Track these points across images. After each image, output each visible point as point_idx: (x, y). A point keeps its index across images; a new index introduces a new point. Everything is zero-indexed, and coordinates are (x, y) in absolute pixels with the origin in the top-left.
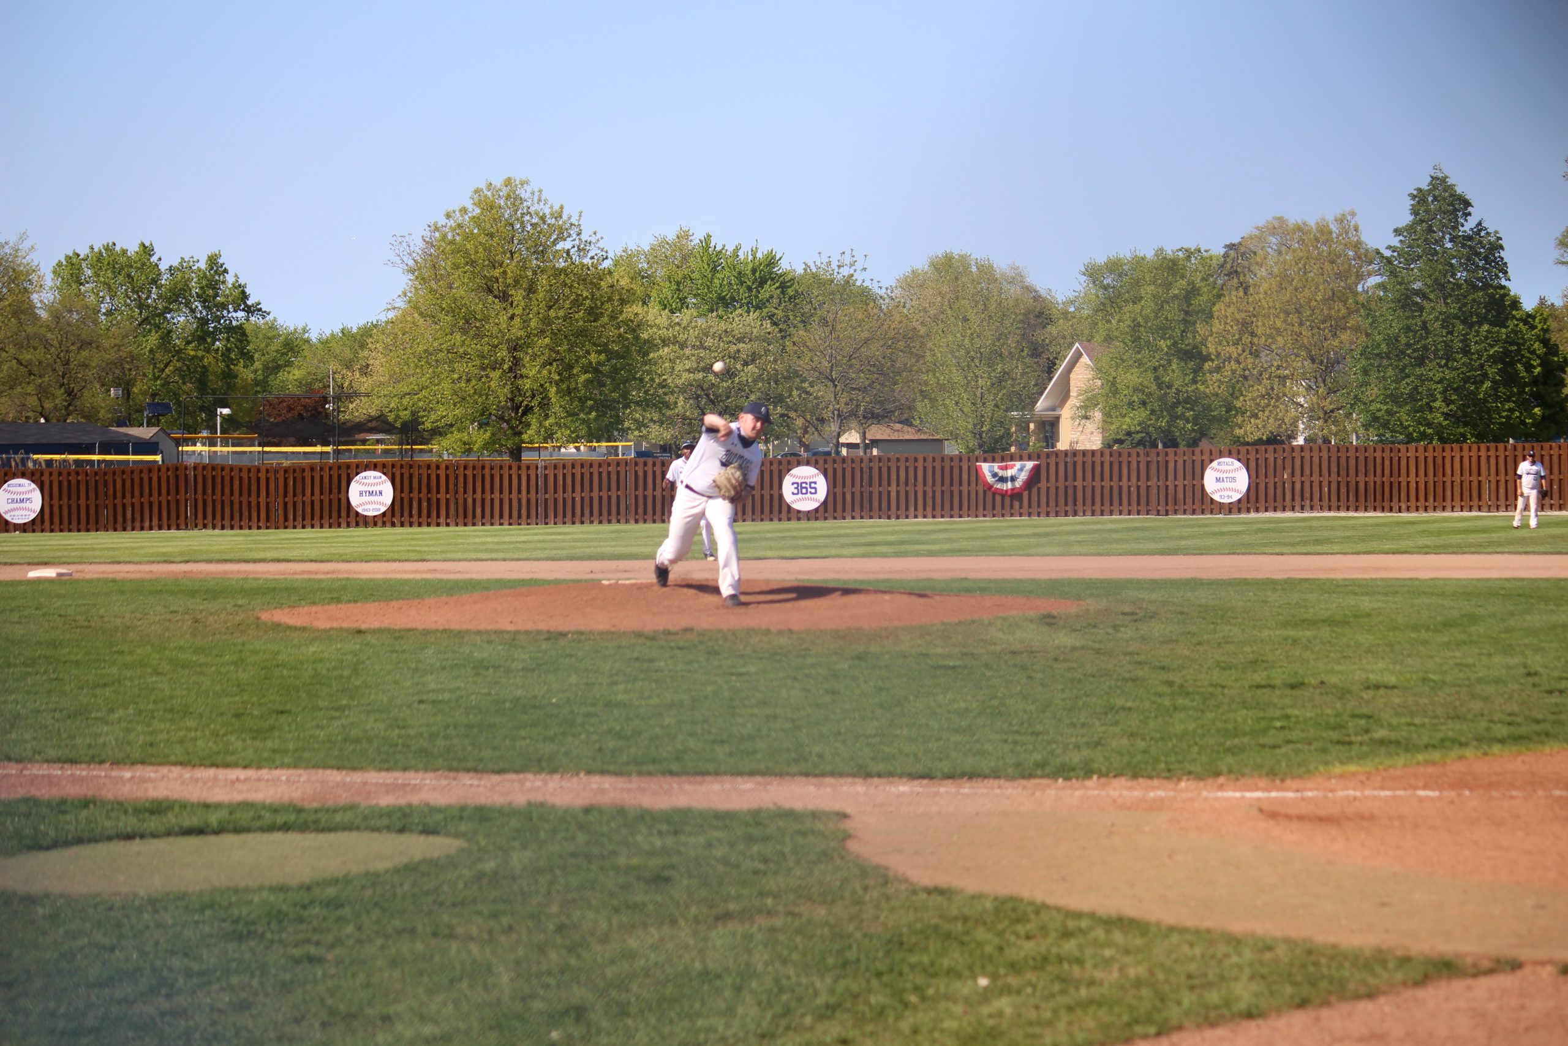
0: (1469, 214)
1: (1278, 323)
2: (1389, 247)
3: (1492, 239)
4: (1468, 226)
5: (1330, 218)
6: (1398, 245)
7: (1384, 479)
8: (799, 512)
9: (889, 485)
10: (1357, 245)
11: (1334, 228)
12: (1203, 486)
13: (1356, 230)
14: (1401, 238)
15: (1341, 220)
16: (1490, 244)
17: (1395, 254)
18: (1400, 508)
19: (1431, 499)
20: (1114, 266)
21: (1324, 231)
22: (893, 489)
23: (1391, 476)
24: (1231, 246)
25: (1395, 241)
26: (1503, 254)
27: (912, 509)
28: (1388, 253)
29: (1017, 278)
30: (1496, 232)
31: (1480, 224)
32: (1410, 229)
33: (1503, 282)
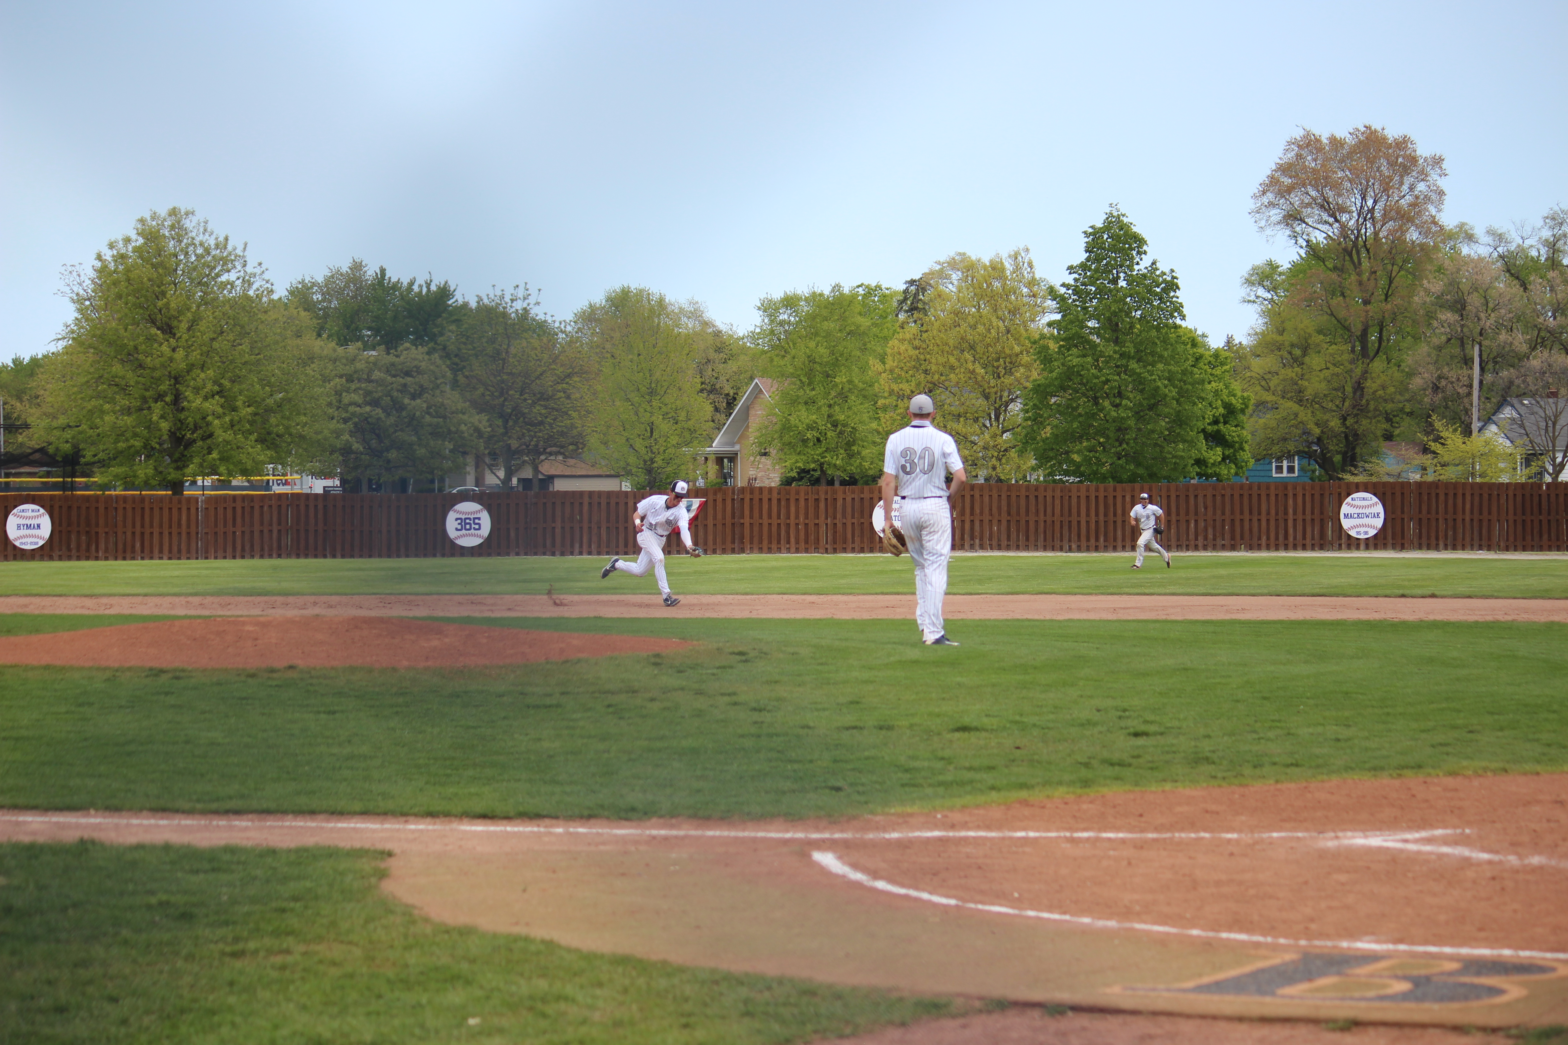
0: (1145, 253)
1: (952, 360)
2: (1063, 285)
3: (1169, 279)
4: (1143, 265)
5: (1004, 255)
6: (1072, 283)
7: (1055, 519)
8: (462, 548)
9: (554, 521)
10: (1033, 282)
11: (1009, 266)
12: (871, 523)
13: (1031, 265)
14: (1076, 276)
15: (1015, 256)
16: (1165, 281)
17: (1070, 292)
18: (1070, 547)
19: (1102, 539)
20: (790, 302)
21: (996, 268)
22: (558, 525)
23: (1062, 515)
24: (912, 282)
25: (1070, 279)
26: (1178, 293)
27: (577, 546)
28: (1063, 290)
29: (696, 314)
30: (1172, 271)
31: (1154, 263)
32: (1083, 266)
33: (1178, 321)
